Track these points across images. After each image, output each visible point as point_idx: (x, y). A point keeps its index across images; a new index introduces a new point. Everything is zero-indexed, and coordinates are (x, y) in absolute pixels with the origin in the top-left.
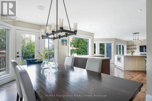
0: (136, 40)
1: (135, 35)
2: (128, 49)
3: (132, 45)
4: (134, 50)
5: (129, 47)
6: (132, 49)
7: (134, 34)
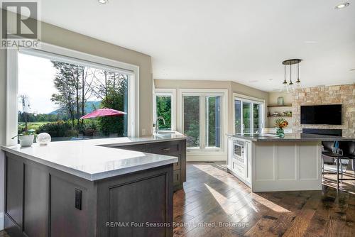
0: (291, 84)
1: (288, 66)
2: (269, 115)
3: (281, 103)
4: (286, 119)
5: (273, 110)
6: (279, 115)
7: (285, 63)
